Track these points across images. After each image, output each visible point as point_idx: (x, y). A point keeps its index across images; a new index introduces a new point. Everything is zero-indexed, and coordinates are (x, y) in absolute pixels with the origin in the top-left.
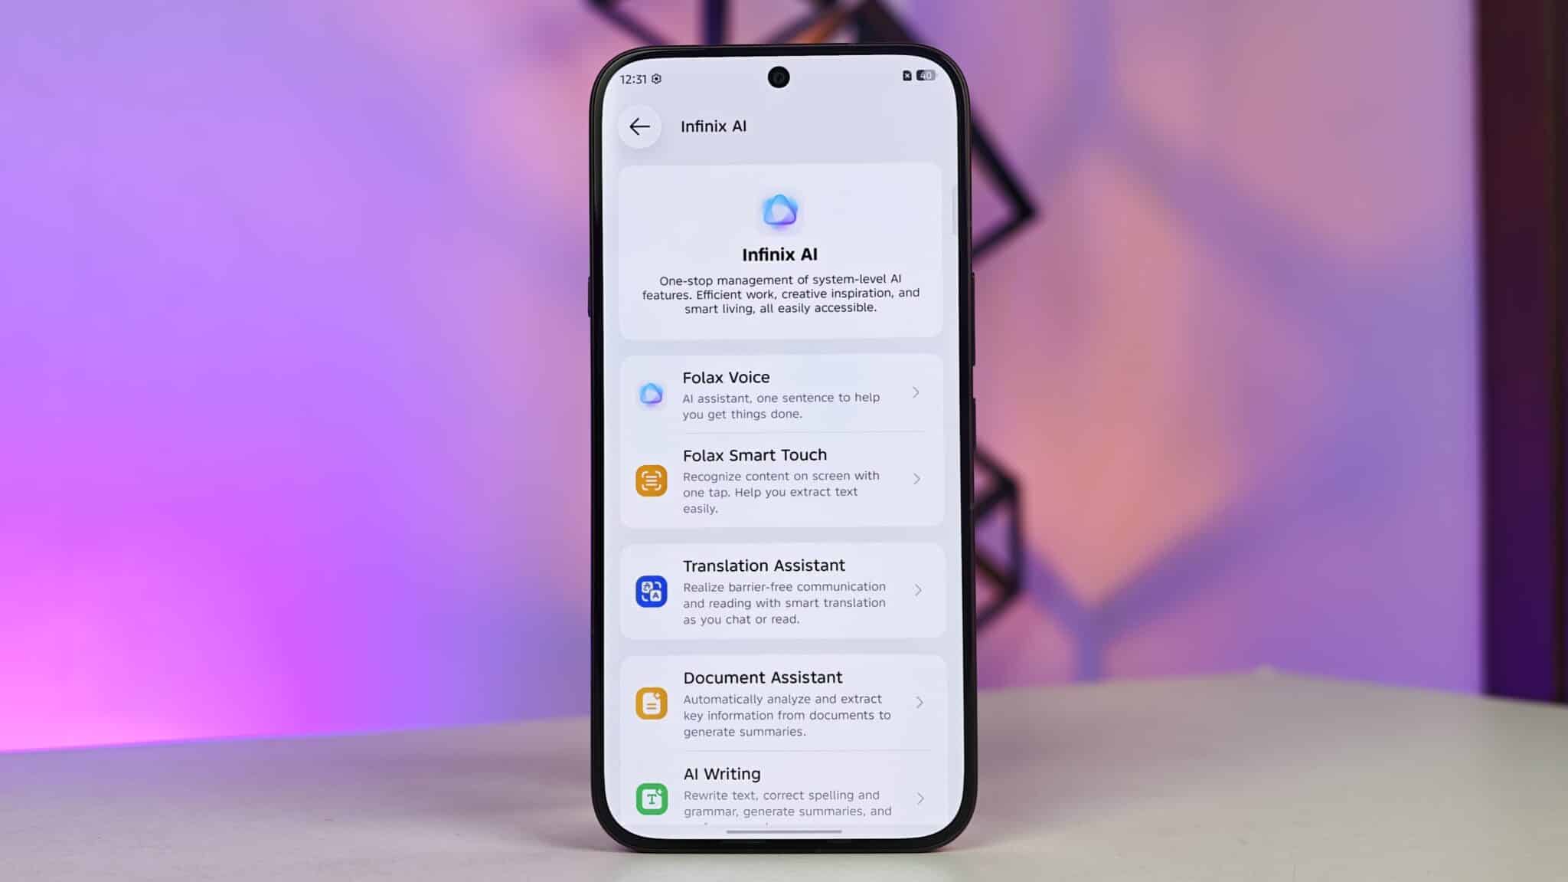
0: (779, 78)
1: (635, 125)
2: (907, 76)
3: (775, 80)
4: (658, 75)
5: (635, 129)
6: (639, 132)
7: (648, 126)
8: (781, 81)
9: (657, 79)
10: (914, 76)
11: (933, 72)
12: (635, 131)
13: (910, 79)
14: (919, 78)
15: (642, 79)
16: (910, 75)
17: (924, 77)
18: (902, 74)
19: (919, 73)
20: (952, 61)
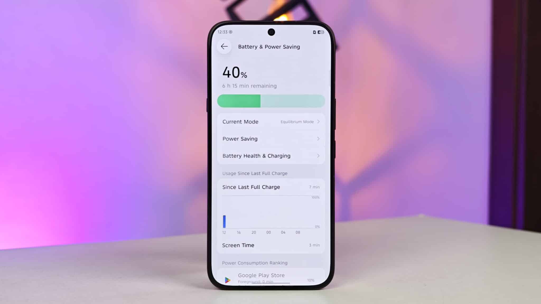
0: (271, 32)
1: (223, 46)
2: (315, 32)
3: (270, 34)
4: (231, 31)
5: (223, 47)
6: (224, 48)
7: (227, 46)
8: (272, 33)
9: (231, 32)
10: (317, 32)
11: (323, 31)
12: (222, 48)
13: (315, 33)
14: (318, 33)
15: (225, 32)
16: (316, 32)
17: (320, 33)
18: (313, 32)
19: (319, 31)
20: (329, 27)
